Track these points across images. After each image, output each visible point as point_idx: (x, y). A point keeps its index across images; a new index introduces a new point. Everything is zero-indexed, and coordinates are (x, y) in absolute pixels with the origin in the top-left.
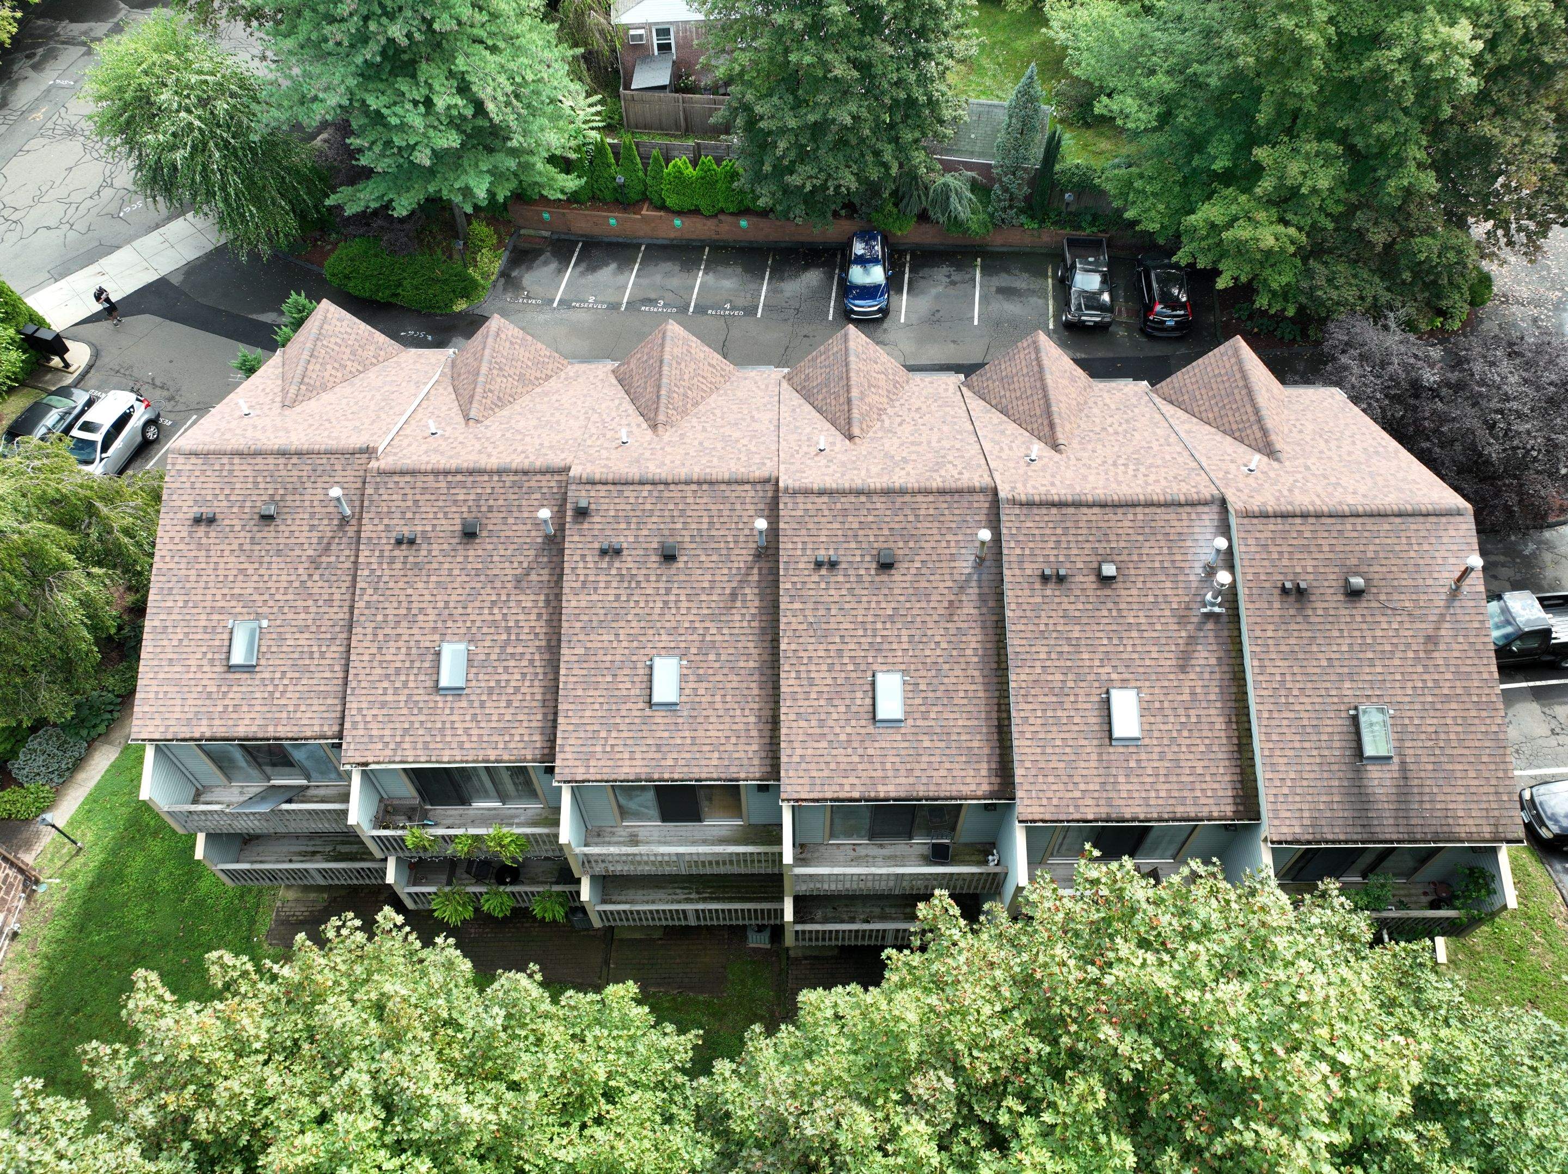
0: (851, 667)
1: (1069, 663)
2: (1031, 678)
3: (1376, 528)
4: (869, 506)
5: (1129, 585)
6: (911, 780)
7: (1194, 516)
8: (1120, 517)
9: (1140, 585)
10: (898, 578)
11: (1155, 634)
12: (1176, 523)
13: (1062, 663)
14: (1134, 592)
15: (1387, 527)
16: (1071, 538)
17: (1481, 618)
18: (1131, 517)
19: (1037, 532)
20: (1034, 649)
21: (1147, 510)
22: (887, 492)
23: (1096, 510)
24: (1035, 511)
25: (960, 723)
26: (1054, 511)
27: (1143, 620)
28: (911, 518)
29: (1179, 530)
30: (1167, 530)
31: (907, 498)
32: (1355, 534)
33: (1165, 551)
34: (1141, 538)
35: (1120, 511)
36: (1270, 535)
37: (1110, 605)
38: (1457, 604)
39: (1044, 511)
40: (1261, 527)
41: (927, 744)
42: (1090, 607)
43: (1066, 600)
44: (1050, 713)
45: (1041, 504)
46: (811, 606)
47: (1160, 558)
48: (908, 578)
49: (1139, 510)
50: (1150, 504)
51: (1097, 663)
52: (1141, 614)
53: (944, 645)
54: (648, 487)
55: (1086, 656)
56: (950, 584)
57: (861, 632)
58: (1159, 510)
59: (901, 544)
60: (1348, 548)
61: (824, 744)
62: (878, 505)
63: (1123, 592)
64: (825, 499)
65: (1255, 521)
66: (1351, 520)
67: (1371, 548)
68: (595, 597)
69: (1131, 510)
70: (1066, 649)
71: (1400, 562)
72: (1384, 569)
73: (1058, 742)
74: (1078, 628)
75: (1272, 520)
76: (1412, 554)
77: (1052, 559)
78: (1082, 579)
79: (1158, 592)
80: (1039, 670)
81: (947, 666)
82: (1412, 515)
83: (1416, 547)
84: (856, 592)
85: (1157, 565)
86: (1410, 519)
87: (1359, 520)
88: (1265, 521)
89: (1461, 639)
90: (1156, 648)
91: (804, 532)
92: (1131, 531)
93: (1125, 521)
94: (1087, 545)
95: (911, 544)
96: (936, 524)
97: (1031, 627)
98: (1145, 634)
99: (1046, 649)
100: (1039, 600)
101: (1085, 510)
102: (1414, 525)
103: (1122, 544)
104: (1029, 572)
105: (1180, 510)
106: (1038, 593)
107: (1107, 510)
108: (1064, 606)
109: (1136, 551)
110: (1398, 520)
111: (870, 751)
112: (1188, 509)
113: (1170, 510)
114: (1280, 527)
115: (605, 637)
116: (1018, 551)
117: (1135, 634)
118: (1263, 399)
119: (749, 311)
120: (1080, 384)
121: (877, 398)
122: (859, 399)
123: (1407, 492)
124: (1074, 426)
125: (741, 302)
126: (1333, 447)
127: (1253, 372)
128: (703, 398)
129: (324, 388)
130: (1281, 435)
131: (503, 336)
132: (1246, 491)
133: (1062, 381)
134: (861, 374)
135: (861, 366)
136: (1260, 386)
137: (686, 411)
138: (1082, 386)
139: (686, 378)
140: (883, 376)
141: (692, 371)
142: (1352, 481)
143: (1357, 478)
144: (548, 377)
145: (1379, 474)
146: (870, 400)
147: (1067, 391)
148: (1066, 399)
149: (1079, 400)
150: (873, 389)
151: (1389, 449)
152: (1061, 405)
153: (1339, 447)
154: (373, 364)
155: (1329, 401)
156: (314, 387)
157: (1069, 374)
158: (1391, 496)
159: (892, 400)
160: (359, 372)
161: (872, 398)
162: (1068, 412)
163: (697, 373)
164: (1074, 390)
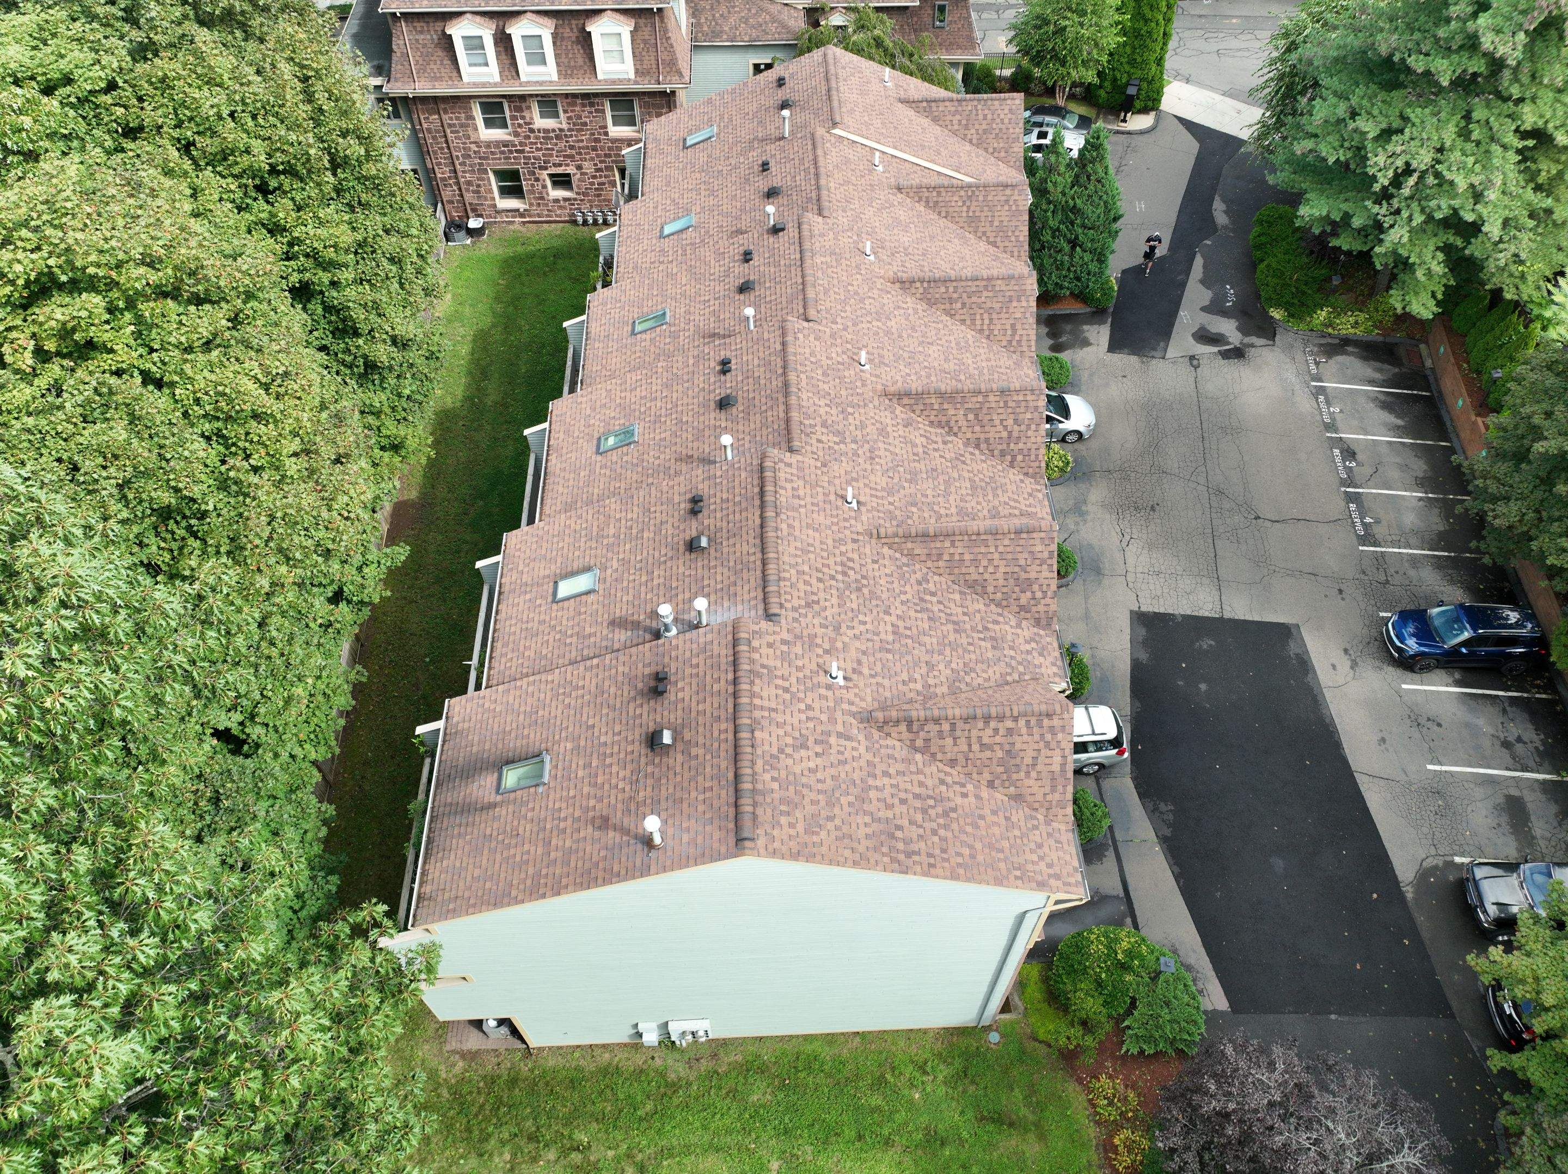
0: (643, 409)
1: (622, 536)
2: (612, 513)
3: (723, 754)
4: (774, 377)
5: (688, 563)
6: (558, 472)
7: (753, 603)
8: (752, 541)
9: (687, 573)
10: (713, 415)
11: (643, 596)
12: (746, 588)
13: (623, 530)
14: (681, 570)
15: (724, 765)
16: (731, 509)
17: (623, 872)
18: (752, 551)
19: (737, 482)
20: (635, 509)
21: (759, 563)
22: (786, 385)
23: (758, 521)
24: (756, 476)
25: (596, 491)
26: (757, 490)
27: (655, 582)
28: (764, 408)
29: (739, 593)
30: (739, 583)
31: (781, 399)
32: (716, 734)
33: (719, 586)
34: (732, 564)
35: (758, 541)
36: (716, 652)
37: (670, 555)
38: (639, 846)
39: (756, 482)
40: (724, 642)
41: (582, 474)
42: (669, 540)
43: (676, 519)
44: (583, 533)
45: (762, 479)
46: (691, 369)
47: (712, 583)
48: (712, 422)
49: (759, 555)
50: (764, 563)
51: (621, 556)
52: (662, 580)
53: (657, 462)
54: (798, 256)
55: (628, 546)
56: (707, 450)
57: (669, 406)
58: (759, 573)
59: (741, 408)
60: (701, 729)
61: (588, 412)
62: (774, 383)
63: (681, 561)
64: (779, 347)
65: (730, 637)
66: (731, 727)
67: (701, 752)
68: (713, 262)
69: (759, 549)
70: (634, 531)
71: (686, 784)
72: (678, 769)
73: (561, 545)
74: (652, 535)
75: (731, 652)
76: (694, 794)
77: (712, 500)
78: (694, 527)
79: (680, 589)
80: (618, 516)
81: (640, 469)
82: (736, 790)
83: (701, 797)
84: (702, 394)
85: (706, 582)
86: (732, 790)
87: (731, 736)
88: (730, 646)
89: (603, 853)
90: (631, 598)
91: (750, 344)
92: (738, 554)
93: (747, 547)
94: (725, 524)
95: (741, 415)
96: (758, 425)
97: (653, 500)
98: (643, 588)
99: (635, 516)
100: (676, 500)
101: (758, 513)
102: (726, 795)
103: (725, 550)
104: (700, 486)
105: (760, 590)
106: (682, 498)
107: (758, 530)
108: (670, 520)
109: (719, 563)
110: (731, 775)
111: (581, 441)
112: (761, 596)
113: (760, 582)
114: (723, 660)
115: (684, 280)
116: (719, 473)
117: (644, 578)
118: (966, 720)
119: (1368, 538)
120: (1025, 598)
121: (962, 423)
122: (941, 395)
123: (783, 808)
124: (929, 564)
125: (1379, 531)
126: (903, 795)
127: (1015, 719)
128: (963, 321)
129: (935, 120)
130: (919, 743)
131: (1008, 192)
132: (785, 648)
133: (996, 556)
134: (980, 399)
135: (991, 398)
136: (993, 724)
137: (931, 303)
138: (1023, 601)
139: (974, 299)
140: (1005, 434)
141: (989, 305)
142: (812, 765)
143: (819, 775)
144: (994, 244)
145: (830, 804)
146: (952, 412)
147: (985, 563)
148: (967, 557)
149: (990, 589)
150: (971, 417)
151: (901, 857)
152: (947, 544)
153: (903, 802)
154: (986, 150)
155: (1042, 865)
156: (931, 112)
157: (1023, 576)
158: (775, 786)
159: (977, 446)
160: (971, 141)
161: (957, 415)
162: (946, 557)
163: (990, 311)
164: (1001, 582)
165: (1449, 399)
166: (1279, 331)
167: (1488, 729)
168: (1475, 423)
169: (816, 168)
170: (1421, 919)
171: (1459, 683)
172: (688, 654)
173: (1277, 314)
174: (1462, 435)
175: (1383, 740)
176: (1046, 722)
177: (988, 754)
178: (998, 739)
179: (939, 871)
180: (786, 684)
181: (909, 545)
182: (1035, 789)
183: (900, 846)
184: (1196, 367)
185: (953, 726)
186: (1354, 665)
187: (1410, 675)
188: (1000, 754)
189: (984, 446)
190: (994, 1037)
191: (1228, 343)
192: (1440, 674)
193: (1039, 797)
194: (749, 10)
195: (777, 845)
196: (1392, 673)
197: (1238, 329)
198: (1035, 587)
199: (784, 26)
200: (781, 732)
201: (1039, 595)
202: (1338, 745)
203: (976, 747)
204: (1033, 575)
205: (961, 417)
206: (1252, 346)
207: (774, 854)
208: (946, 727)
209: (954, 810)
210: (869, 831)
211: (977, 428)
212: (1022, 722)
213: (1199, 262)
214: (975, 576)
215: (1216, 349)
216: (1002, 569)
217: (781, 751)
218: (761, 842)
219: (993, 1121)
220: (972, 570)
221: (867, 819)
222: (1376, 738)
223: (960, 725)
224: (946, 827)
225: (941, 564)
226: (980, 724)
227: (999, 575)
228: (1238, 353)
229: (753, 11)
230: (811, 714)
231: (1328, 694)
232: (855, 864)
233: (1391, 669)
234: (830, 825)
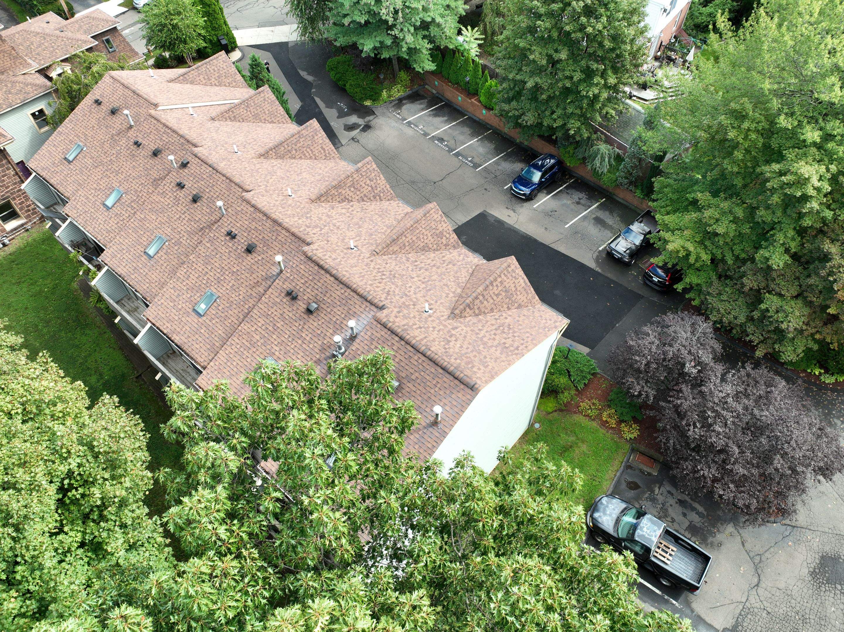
0: (204, 282)
1: (266, 335)
2: (249, 330)
3: (428, 367)
4: (264, 222)
5: (316, 319)
6: (186, 341)
7: (367, 309)
8: (338, 288)
9: (320, 323)
10: (249, 258)
11: (307, 348)
12: (357, 306)
13: (263, 332)
14: (315, 324)
15: (433, 370)
16: (312, 284)
17: (435, 444)
18: (343, 291)
19: (302, 272)
20: (259, 319)
21: (352, 293)
22: (275, 221)
23: (332, 279)
24: (309, 263)
25: (220, 332)
26: (316, 268)
27: (308, 338)
28: (274, 238)
29: (356, 311)
30: (352, 307)
31: (279, 229)
32: (416, 363)
33: (343, 316)
34: (339, 303)
35: (341, 286)
36: (379, 336)
37: (302, 323)
38: (431, 429)
39: (312, 265)
40: (378, 330)
41: (202, 331)
42: (294, 318)
43: (288, 308)
44: (242, 349)
45: (314, 262)
46: (212, 248)
47: (338, 317)
48: (252, 261)
49: (348, 291)
50: (355, 291)
51: (276, 343)
52: (310, 335)
53: (241, 297)
54: (211, 169)
55: (274, 337)
56: (264, 274)
57: (219, 271)
58: (356, 296)
59: (261, 246)
60: (407, 367)
61: (172, 304)
62: (267, 225)
63: (311, 321)
64: (252, 209)
65: (379, 326)
66: (420, 355)
67: (417, 374)
68: (162, 200)
69: (345, 289)
70: (270, 328)
71: (424, 391)
72: (414, 389)
73: (235, 364)
74: (282, 323)
75: (386, 330)
76: (432, 391)
77: (298, 287)
78: (301, 304)
79: (324, 331)
80: (253, 329)
81: (235, 306)
82: (449, 373)
83: (437, 389)
84: (231, 254)
85: (334, 319)
86: (447, 375)
87: (424, 358)
88: (383, 328)
89: (417, 447)
90: (302, 354)
91: (234, 218)
92: (337, 298)
93: (339, 291)
94: (316, 292)
95: (265, 248)
96: (280, 246)
97: (266, 310)
98: (304, 345)
99: (263, 322)
100: (279, 301)
101: (328, 276)
102: (447, 379)
103: (329, 301)
104: (285, 286)
105: (365, 302)
106: (281, 298)
107: (336, 282)
108: (285, 310)
109: (331, 307)
110: (441, 371)
111: (183, 319)
112: (368, 304)
113: (361, 299)
114: (387, 336)
115: (153, 217)
116: (288, 275)
117: (300, 342)
118: (485, 290)
119: (476, 166)
120: (444, 240)
121: (351, 194)
122: (335, 187)
123: (470, 366)
124: (403, 251)
125: (477, 160)
126: (492, 333)
127: (500, 276)
128: (301, 158)
129: (192, 83)
130: (477, 312)
131: (262, 95)
132: (401, 314)
133: (424, 231)
134: (351, 179)
135: (355, 176)
136: (494, 284)
137: (282, 157)
138: (445, 242)
139: (298, 145)
140: (370, 188)
141: (306, 144)
142: (458, 345)
143: (465, 347)
144: (272, 122)
145: (479, 353)
146: (344, 192)
147: (421, 236)
148: (414, 238)
149: (431, 246)
150: (352, 189)
151: (516, 351)
152: (404, 238)
153: (495, 334)
154: (225, 85)
155: (549, 322)
156: (187, 80)
157: (438, 232)
158: (458, 361)
159: (363, 200)
160: (215, 85)
161: (346, 192)
162: (407, 244)
163: (308, 146)
164: (432, 240)
165: (453, 100)
166: (374, 109)
167: (569, 202)
168: (472, 102)
169: (170, 129)
170: (609, 275)
171: (549, 193)
172: (366, 347)
173: (368, 103)
174: (469, 110)
175: (546, 229)
176: (510, 269)
177: (500, 297)
178: (500, 289)
179: (530, 347)
180: (417, 326)
181: (391, 249)
182: (523, 299)
183: (512, 348)
184: (358, 141)
185: (483, 295)
186: (514, 211)
187: (532, 202)
188: (504, 294)
189: (365, 199)
190: (537, 426)
191: (360, 125)
192: (540, 195)
193: (525, 301)
194: (6, 86)
195: (484, 379)
196: (526, 205)
197: (359, 117)
198: (445, 233)
199: (36, 85)
200: (437, 343)
201: (448, 236)
202: (535, 241)
203: (495, 298)
204: (441, 229)
205: (349, 192)
206: (370, 121)
207: (487, 382)
208: (481, 298)
209: (509, 325)
210: (499, 352)
211: (358, 193)
212: (503, 276)
213: (318, 100)
214: (422, 245)
215: (358, 130)
216: (429, 235)
217: (445, 348)
218: (479, 382)
219: (565, 451)
220: (419, 242)
221: (494, 348)
222: (543, 230)
223: (485, 293)
224: (514, 332)
225: (407, 248)
226: (491, 287)
227: (430, 238)
228: (367, 127)
229: (9, 85)
230: (437, 329)
231: (516, 226)
232: (509, 365)
233: (525, 204)
234: (488, 359)
